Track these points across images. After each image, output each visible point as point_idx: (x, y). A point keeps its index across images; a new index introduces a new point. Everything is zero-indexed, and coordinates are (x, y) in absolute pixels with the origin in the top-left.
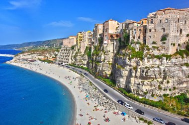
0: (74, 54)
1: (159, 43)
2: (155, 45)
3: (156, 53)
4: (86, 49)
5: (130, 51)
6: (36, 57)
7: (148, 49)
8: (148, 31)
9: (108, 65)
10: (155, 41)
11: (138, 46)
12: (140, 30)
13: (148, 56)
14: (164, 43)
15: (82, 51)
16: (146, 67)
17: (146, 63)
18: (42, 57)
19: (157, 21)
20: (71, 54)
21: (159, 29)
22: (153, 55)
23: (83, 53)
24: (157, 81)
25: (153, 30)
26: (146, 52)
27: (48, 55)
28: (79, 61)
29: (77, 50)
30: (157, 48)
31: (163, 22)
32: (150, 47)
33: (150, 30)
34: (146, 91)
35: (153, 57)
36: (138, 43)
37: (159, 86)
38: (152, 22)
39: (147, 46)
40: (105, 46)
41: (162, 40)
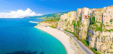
0: (66, 24)
1: (109, 23)
2: (107, 24)
3: (108, 28)
4: (73, 22)
5: (95, 27)
6: (48, 24)
7: (104, 26)
8: (104, 17)
9: (85, 33)
10: (107, 22)
11: (99, 24)
12: (100, 15)
13: (104, 30)
14: (111, 23)
15: (71, 22)
16: (104, 36)
17: (104, 34)
18: (50, 24)
19: (107, 11)
20: (65, 24)
21: (109, 16)
22: (107, 30)
23: (71, 24)
24: (110, 44)
25: (106, 16)
26: (103, 28)
27: (53, 23)
28: (69, 28)
29: (68, 22)
30: (108, 26)
31: (110, 12)
32: (105, 25)
33: (105, 16)
34: (104, 50)
35: (107, 31)
36: (99, 22)
37: (111, 47)
38: (105, 12)
39: (104, 25)
40: (83, 22)
41: (110, 22)
